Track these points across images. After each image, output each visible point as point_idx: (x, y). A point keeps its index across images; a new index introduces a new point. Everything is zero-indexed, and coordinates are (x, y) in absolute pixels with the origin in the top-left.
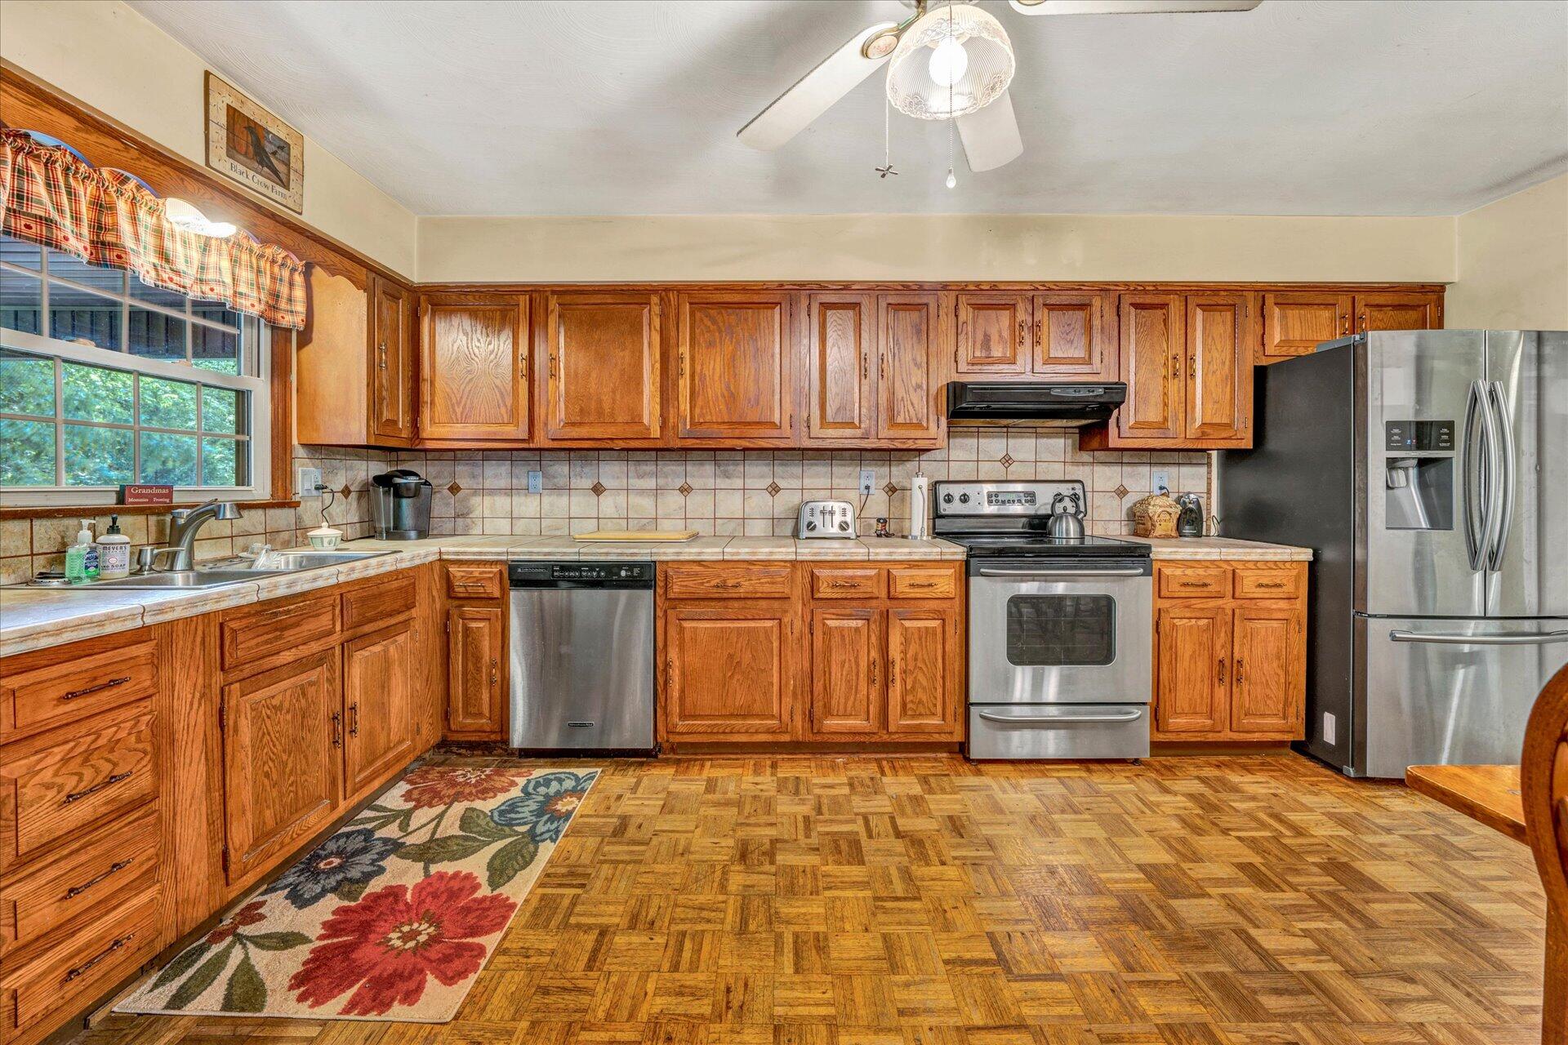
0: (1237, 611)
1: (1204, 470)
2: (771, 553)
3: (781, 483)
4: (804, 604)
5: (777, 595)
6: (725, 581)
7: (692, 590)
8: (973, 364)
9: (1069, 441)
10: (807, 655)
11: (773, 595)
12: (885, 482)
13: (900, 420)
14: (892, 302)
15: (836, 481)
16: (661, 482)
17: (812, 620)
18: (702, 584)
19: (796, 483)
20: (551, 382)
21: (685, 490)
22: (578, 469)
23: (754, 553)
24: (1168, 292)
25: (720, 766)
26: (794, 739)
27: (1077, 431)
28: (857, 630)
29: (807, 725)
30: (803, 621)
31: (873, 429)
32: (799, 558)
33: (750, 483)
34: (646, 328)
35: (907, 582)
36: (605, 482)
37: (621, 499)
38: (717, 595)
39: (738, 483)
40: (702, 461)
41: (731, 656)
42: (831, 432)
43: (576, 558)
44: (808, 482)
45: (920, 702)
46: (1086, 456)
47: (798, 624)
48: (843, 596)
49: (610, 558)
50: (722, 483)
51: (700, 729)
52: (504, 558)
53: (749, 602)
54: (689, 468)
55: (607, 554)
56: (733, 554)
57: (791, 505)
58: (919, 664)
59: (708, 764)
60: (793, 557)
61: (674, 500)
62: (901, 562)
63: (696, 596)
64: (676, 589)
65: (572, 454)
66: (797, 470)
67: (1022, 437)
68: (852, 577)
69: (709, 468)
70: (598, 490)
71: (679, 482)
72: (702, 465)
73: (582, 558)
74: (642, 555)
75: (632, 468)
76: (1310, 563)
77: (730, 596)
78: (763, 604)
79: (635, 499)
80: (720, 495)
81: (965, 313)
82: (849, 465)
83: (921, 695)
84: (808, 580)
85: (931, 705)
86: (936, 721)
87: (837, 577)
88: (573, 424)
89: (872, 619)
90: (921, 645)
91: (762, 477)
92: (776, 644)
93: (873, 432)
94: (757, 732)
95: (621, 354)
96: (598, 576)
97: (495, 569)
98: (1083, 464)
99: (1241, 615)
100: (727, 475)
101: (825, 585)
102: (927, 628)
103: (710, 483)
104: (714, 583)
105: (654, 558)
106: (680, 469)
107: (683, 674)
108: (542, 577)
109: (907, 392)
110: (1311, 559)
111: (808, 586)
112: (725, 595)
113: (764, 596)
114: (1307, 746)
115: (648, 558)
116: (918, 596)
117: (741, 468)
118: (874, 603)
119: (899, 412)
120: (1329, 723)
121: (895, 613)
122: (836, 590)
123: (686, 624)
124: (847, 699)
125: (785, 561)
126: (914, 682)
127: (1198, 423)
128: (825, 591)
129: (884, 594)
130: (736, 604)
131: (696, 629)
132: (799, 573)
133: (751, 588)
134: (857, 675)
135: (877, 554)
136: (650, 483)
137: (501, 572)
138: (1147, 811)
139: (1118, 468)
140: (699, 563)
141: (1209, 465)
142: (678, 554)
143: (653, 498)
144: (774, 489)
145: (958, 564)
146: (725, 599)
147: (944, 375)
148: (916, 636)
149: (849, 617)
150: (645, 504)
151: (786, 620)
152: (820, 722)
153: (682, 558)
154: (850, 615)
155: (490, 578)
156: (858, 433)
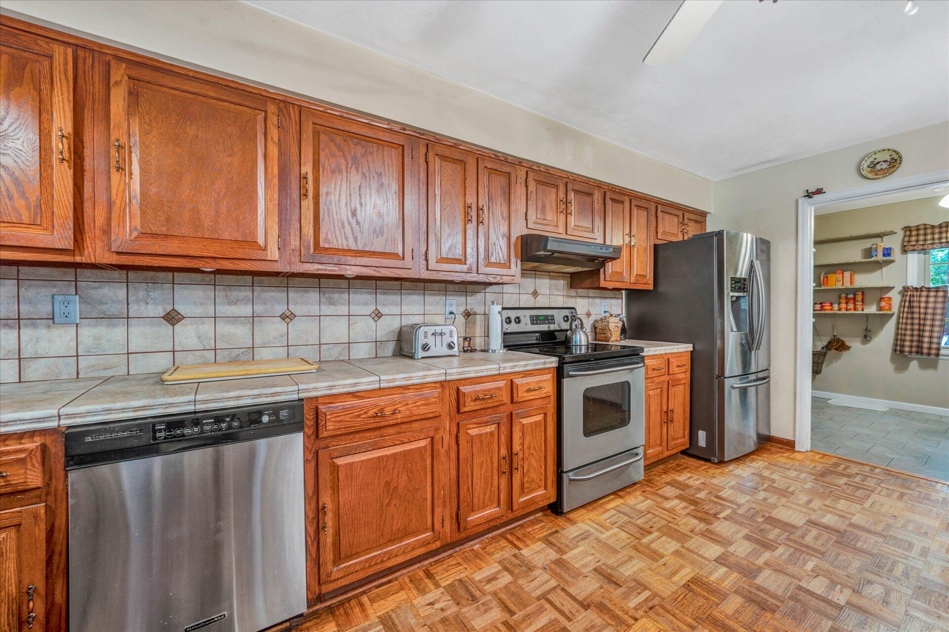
0: (670, 382)
1: (620, 301)
2: (425, 376)
3: (383, 310)
4: (451, 420)
5: (430, 416)
6: (382, 410)
7: (348, 424)
8: (536, 223)
9: (565, 282)
10: (453, 464)
11: (427, 416)
12: (463, 309)
13: (493, 260)
14: (489, 166)
15: (428, 308)
16: (259, 309)
17: (458, 431)
18: (359, 416)
19: (396, 310)
20: (115, 177)
21: (287, 317)
22: (141, 294)
23: (410, 378)
24: (625, 195)
25: (379, 597)
26: (444, 543)
27: (569, 275)
28: (492, 433)
29: (455, 527)
30: (450, 434)
31: (474, 266)
32: (449, 378)
33: (355, 309)
34: (260, 138)
35: (526, 388)
36: (181, 308)
37: (207, 328)
38: (374, 425)
39: (344, 310)
40: (307, 288)
41: (388, 484)
42: (445, 267)
43: (191, 408)
44: (405, 309)
45: (533, 480)
46: (573, 292)
47: (446, 438)
48: (482, 407)
49: (241, 402)
50: (326, 309)
51: (358, 567)
52: (53, 424)
53: (404, 426)
54: (291, 295)
55: (238, 398)
56: (389, 381)
57: (391, 329)
58: (532, 451)
59: (365, 599)
60: (442, 378)
61: (274, 328)
62: (519, 373)
63: (353, 430)
64: (330, 426)
65: (132, 274)
66: (397, 298)
67: (543, 278)
68: (489, 390)
69: (314, 295)
70: (172, 318)
71: (280, 309)
72: (307, 292)
73: (200, 407)
74: (286, 393)
75: (221, 294)
76: (691, 351)
77: (387, 423)
78: (416, 426)
79: (224, 328)
80: (325, 321)
81: (532, 186)
82: (438, 295)
83: (533, 475)
84: (454, 396)
85: (538, 480)
86: (541, 492)
87: (478, 391)
88: (154, 235)
89: (502, 422)
90: (532, 436)
91: (366, 304)
92: (429, 461)
93: (474, 268)
94: (413, 549)
95: (228, 160)
96: (230, 427)
97: (29, 445)
98: (572, 297)
99: (672, 383)
100: (331, 302)
101: (470, 399)
102: (536, 422)
103: (315, 309)
104: (371, 413)
105: (302, 395)
106: (282, 295)
107: (338, 516)
108: (135, 443)
109: (498, 238)
110: (692, 349)
111: (454, 403)
112: (383, 424)
113: (419, 417)
114: (691, 452)
115: (295, 397)
116: (532, 398)
117: (346, 296)
118: (502, 408)
119: (492, 254)
120: (702, 436)
121: (517, 414)
122: (477, 403)
123: (340, 462)
124: (485, 494)
125: (435, 383)
126: (529, 466)
127: (635, 274)
128: (469, 406)
129: (508, 401)
130: (391, 430)
131: (351, 465)
132: (447, 392)
133: (408, 413)
134: (492, 472)
135: (505, 368)
136: (246, 310)
137: (44, 448)
138: (676, 517)
139: (586, 300)
140: (354, 395)
141: (622, 299)
142: (331, 387)
143: (249, 326)
144: (378, 315)
145: (552, 370)
146: (380, 428)
147: (519, 230)
148: (530, 429)
149: (486, 424)
150: (240, 333)
151: (437, 437)
152: (465, 520)
153: (335, 391)
154: (487, 422)
155: (22, 461)
156: (465, 268)
